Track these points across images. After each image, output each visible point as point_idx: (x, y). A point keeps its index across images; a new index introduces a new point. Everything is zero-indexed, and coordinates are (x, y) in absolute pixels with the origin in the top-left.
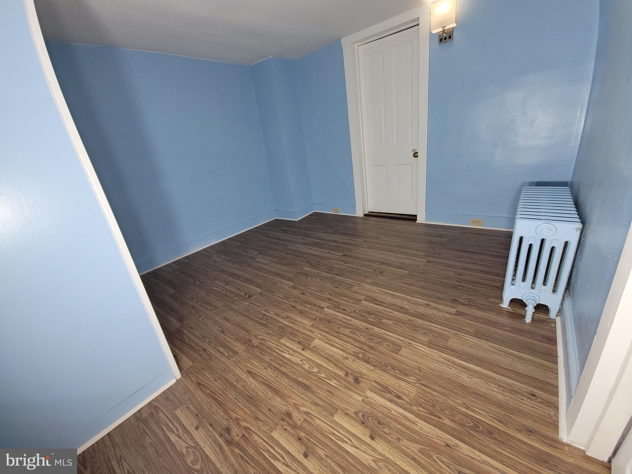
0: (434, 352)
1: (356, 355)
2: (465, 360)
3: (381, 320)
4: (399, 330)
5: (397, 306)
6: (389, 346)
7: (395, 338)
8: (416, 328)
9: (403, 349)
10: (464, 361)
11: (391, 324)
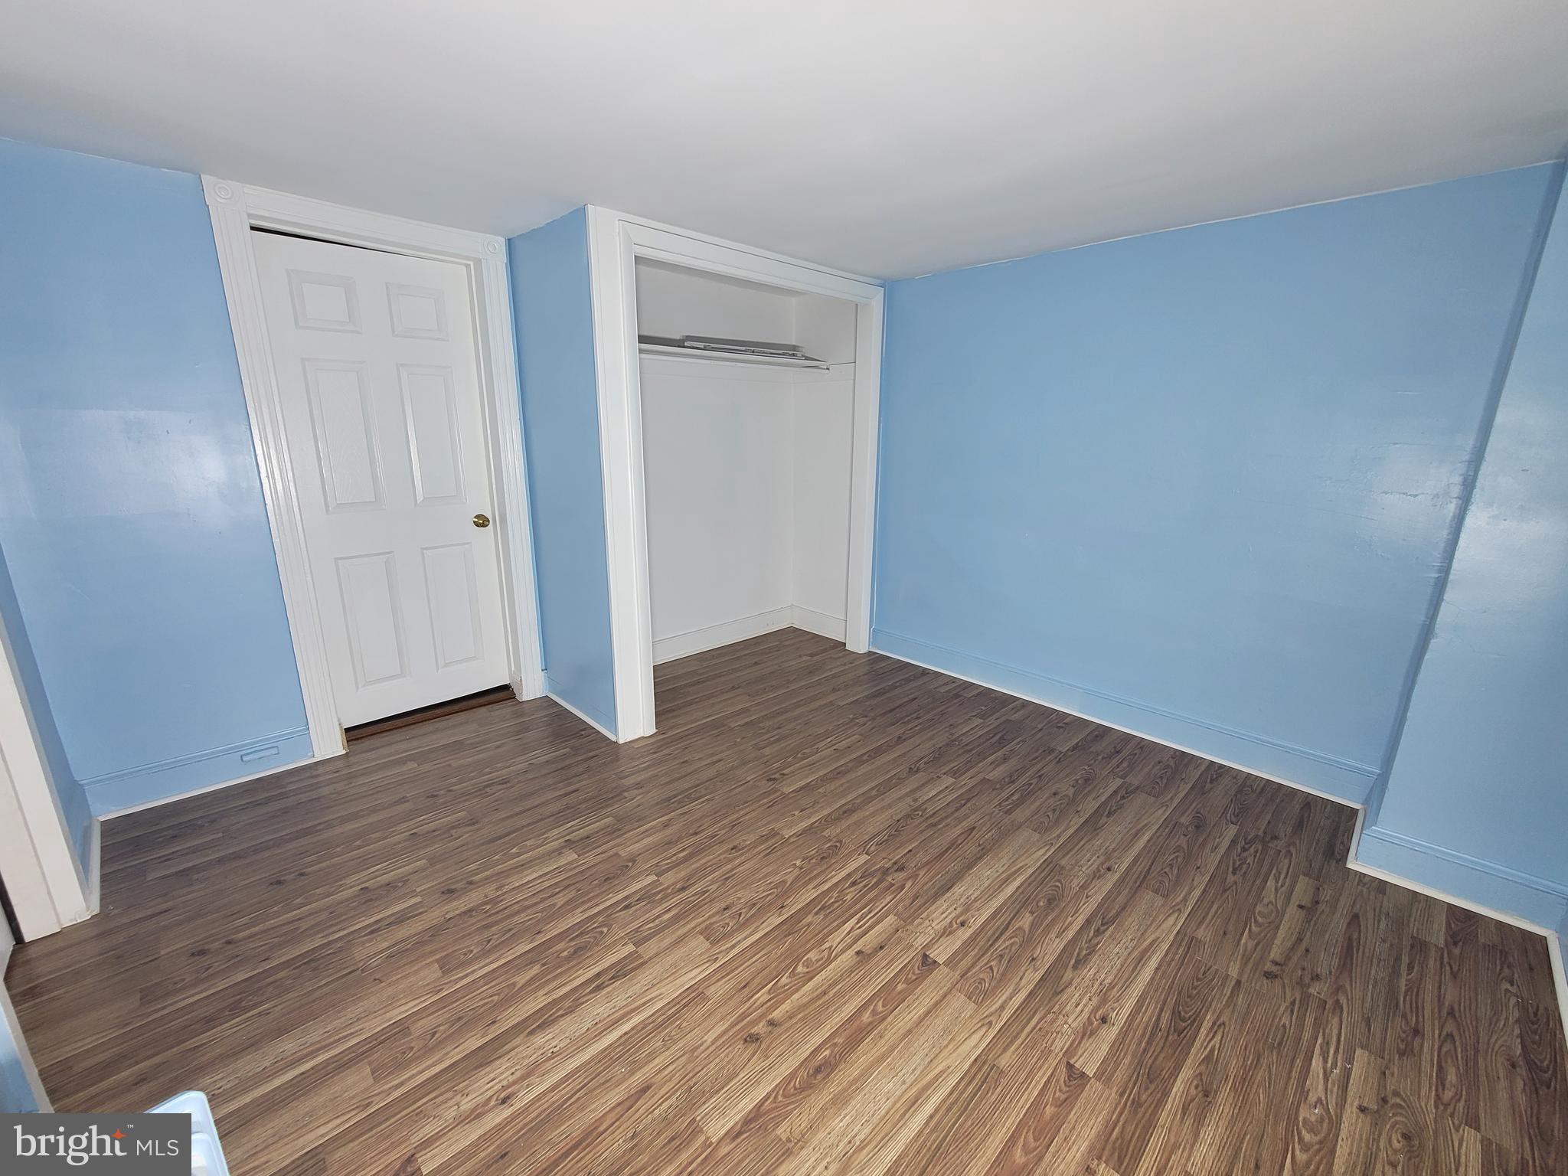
0: (380, 1025)
1: (494, 901)
2: (308, 1074)
3: (544, 965)
4: (486, 987)
5: (562, 1016)
6: (466, 954)
7: (473, 972)
8: (463, 1025)
9: (439, 973)
10: (308, 1071)
11: (516, 979)
